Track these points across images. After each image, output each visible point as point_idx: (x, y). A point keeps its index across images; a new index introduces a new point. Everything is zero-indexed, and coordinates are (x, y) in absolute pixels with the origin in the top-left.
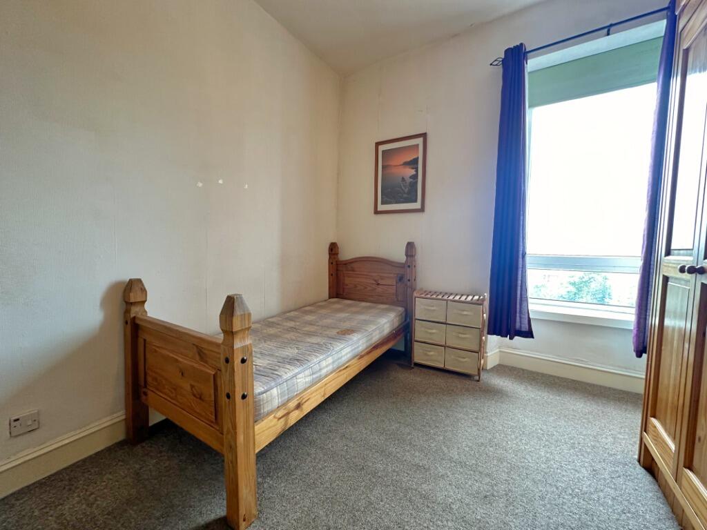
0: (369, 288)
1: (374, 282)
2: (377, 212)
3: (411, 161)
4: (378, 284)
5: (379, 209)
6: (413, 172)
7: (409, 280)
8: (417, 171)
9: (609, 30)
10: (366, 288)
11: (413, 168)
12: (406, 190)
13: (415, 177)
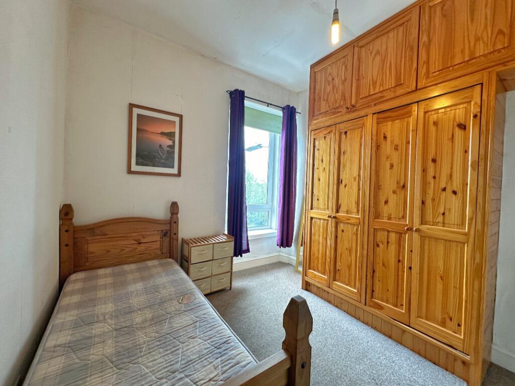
0: (127, 250)
1: (136, 242)
2: (130, 172)
3: (168, 133)
4: (140, 243)
5: (133, 169)
6: (170, 143)
7: (175, 234)
8: (174, 142)
9: (268, 105)
10: (123, 250)
11: (170, 140)
12: (164, 157)
13: (172, 147)
